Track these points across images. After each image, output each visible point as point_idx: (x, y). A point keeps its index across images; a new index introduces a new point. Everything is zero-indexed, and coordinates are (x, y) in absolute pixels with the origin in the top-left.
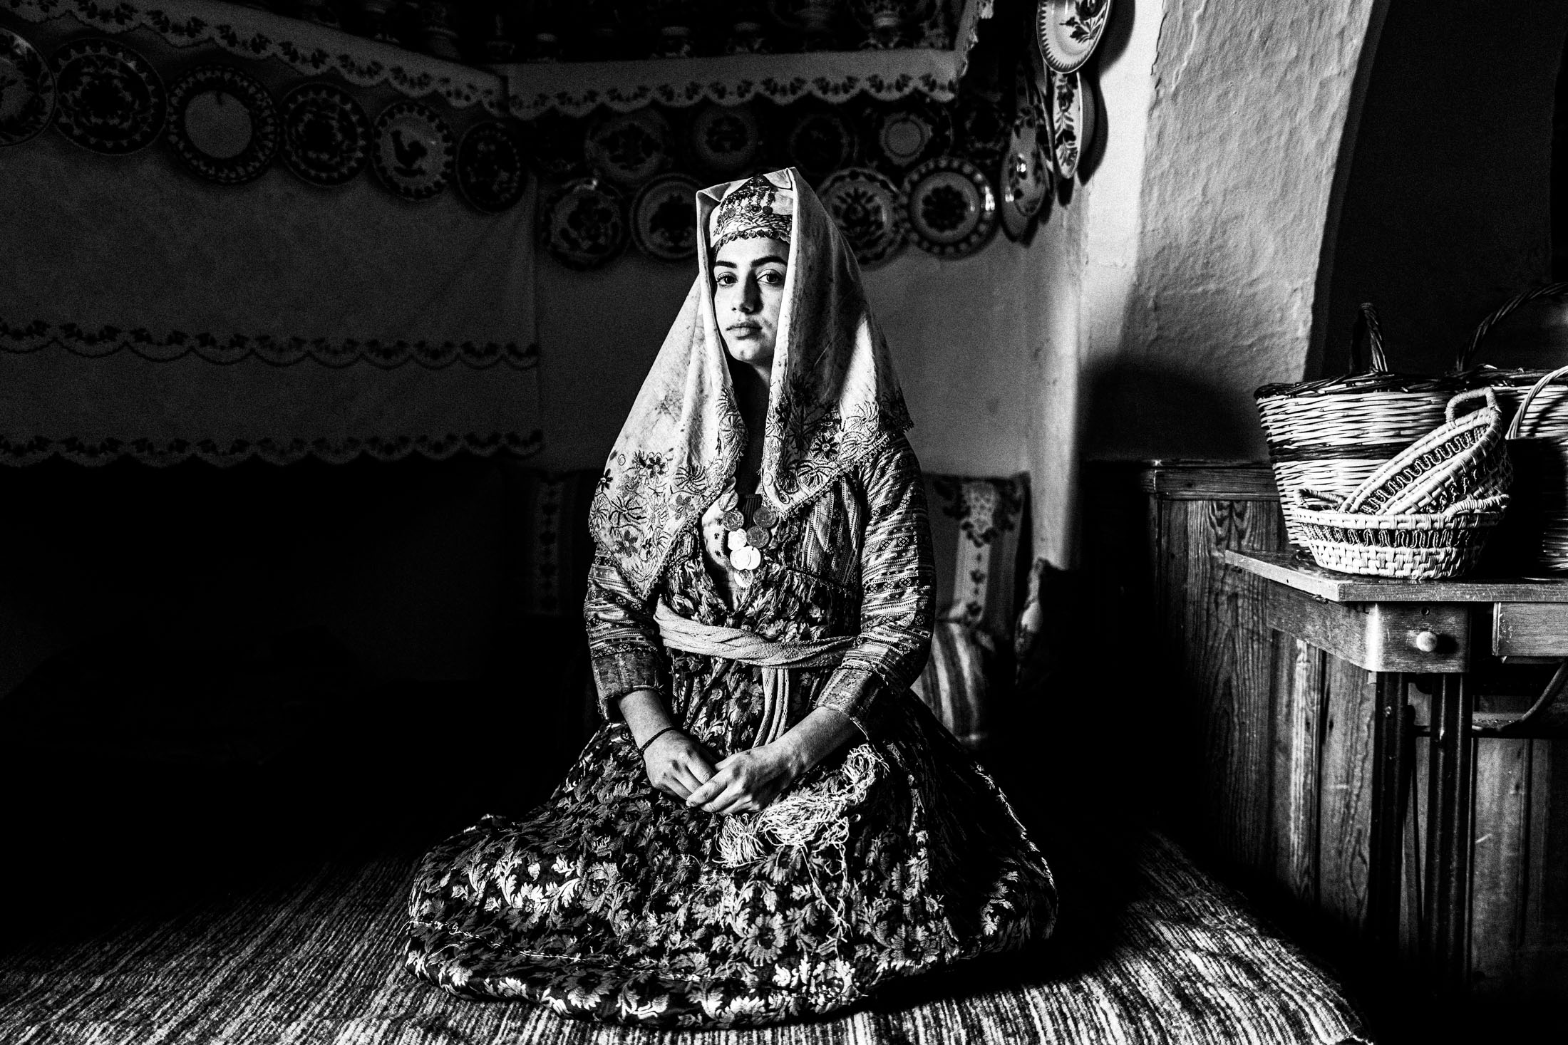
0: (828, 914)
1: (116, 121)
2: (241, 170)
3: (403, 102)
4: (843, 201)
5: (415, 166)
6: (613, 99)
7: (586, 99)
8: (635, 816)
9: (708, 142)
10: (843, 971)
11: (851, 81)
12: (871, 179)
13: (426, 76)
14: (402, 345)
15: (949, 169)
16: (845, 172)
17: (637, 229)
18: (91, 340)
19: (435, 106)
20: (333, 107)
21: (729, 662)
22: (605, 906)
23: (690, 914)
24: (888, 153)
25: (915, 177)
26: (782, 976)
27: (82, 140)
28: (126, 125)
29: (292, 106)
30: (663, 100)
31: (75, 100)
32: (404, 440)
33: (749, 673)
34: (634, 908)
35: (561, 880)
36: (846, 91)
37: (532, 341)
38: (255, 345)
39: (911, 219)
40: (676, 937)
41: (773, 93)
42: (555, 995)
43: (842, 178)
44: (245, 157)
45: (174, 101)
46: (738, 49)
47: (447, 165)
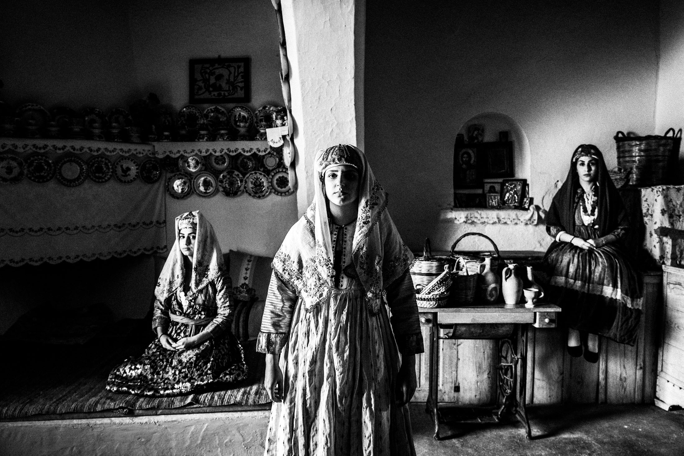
0: (188, 374)
1: (43, 174)
2: (77, 183)
3: (123, 158)
4: (253, 180)
5: (127, 174)
6: (185, 153)
7: (177, 153)
8: (155, 356)
9: (215, 162)
10: (188, 385)
11: (251, 149)
12: (261, 174)
13: (130, 149)
14: (124, 224)
15: (282, 171)
16: (253, 172)
17: (194, 187)
18: (36, 232)
19: (133, 158)
20: (103, 162)
21: (182, 324)
22: (147, 374)
23: (163, 376)
24: (266, 166)
25: (273, 174)
26: (176, 386)
27: (34, 181)
28: (46, 174)
29: (91, 163)
30: (199, 153)
31: (32, 169)
32: (125, 251)
33: (186, 326)
34: (152, 374)
35: (138, 369)
36: (250, 152)
37: (164, 219)
38: (82, 229)
39: (272, 185)
40: (159, 380)
41: (230, 152)
42: (133, 390)
43: (252, 174)
44: (78, 178)
45: (58, 167)
46: (220, 139)
47: (137, 173)
